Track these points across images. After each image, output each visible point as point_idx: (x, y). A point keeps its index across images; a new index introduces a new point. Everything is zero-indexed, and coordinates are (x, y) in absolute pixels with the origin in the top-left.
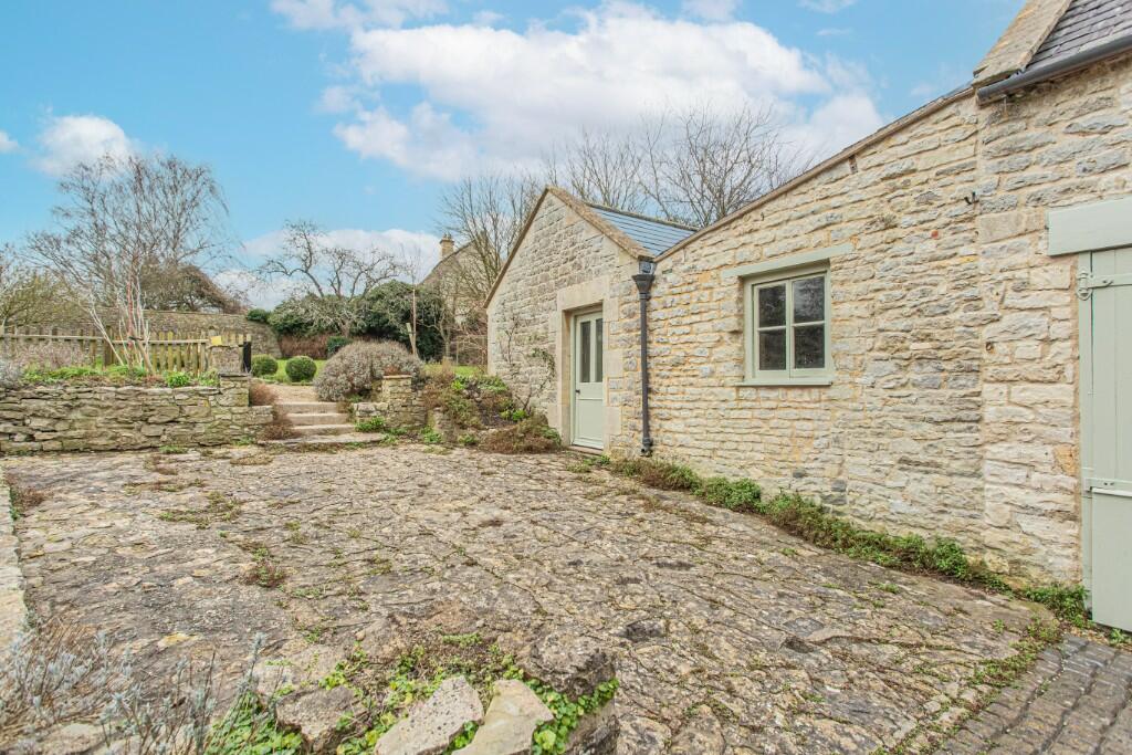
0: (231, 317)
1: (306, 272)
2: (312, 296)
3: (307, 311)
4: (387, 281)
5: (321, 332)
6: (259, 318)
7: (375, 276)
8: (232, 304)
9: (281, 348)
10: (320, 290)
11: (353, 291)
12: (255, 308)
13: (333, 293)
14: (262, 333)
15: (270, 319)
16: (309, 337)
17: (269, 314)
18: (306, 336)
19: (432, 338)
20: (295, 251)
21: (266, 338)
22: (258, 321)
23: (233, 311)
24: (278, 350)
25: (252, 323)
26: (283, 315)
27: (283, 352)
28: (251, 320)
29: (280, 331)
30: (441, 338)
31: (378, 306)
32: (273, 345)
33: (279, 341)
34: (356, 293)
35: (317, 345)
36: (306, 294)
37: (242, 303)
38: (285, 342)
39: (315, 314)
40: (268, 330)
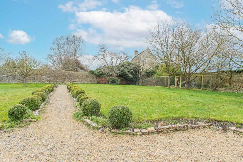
0: (85, 72)
1: (104, 59)
2: (105, 66)
3: (104, 70)
4: (125, 61)
5: (108, 76)
6: (92, 72)
7: (122, 60)
8: (86, 69)
9: (97, 80)
10: (107, 64)
11: (116, 64)
12: (91, 70)
13: (111, 65)
14: (92, 76)
15: (95, 73)
16: (104, 77)
17: (94, 71)
18: (103, 77)
19: (136, 77)
20: (101, 53)
21: (93, 78)
22: (92, 73)
23: (86, 71)
24: (96, 81)
25: (90, 74)
26: (98, 71)
27: (97, 82)
28: (90, 73)
29: (97, 76)
30: (139, 77)
31: (122, 68)
32: (95, 80)
33: (97, 78)
34: (117, 65)
35: (106, 80)
36: (103, 66)
37: (88, 69)
38: (98, 79)
39: (106, 71)
40: (94, 76)
